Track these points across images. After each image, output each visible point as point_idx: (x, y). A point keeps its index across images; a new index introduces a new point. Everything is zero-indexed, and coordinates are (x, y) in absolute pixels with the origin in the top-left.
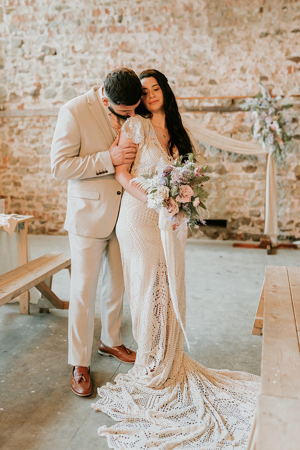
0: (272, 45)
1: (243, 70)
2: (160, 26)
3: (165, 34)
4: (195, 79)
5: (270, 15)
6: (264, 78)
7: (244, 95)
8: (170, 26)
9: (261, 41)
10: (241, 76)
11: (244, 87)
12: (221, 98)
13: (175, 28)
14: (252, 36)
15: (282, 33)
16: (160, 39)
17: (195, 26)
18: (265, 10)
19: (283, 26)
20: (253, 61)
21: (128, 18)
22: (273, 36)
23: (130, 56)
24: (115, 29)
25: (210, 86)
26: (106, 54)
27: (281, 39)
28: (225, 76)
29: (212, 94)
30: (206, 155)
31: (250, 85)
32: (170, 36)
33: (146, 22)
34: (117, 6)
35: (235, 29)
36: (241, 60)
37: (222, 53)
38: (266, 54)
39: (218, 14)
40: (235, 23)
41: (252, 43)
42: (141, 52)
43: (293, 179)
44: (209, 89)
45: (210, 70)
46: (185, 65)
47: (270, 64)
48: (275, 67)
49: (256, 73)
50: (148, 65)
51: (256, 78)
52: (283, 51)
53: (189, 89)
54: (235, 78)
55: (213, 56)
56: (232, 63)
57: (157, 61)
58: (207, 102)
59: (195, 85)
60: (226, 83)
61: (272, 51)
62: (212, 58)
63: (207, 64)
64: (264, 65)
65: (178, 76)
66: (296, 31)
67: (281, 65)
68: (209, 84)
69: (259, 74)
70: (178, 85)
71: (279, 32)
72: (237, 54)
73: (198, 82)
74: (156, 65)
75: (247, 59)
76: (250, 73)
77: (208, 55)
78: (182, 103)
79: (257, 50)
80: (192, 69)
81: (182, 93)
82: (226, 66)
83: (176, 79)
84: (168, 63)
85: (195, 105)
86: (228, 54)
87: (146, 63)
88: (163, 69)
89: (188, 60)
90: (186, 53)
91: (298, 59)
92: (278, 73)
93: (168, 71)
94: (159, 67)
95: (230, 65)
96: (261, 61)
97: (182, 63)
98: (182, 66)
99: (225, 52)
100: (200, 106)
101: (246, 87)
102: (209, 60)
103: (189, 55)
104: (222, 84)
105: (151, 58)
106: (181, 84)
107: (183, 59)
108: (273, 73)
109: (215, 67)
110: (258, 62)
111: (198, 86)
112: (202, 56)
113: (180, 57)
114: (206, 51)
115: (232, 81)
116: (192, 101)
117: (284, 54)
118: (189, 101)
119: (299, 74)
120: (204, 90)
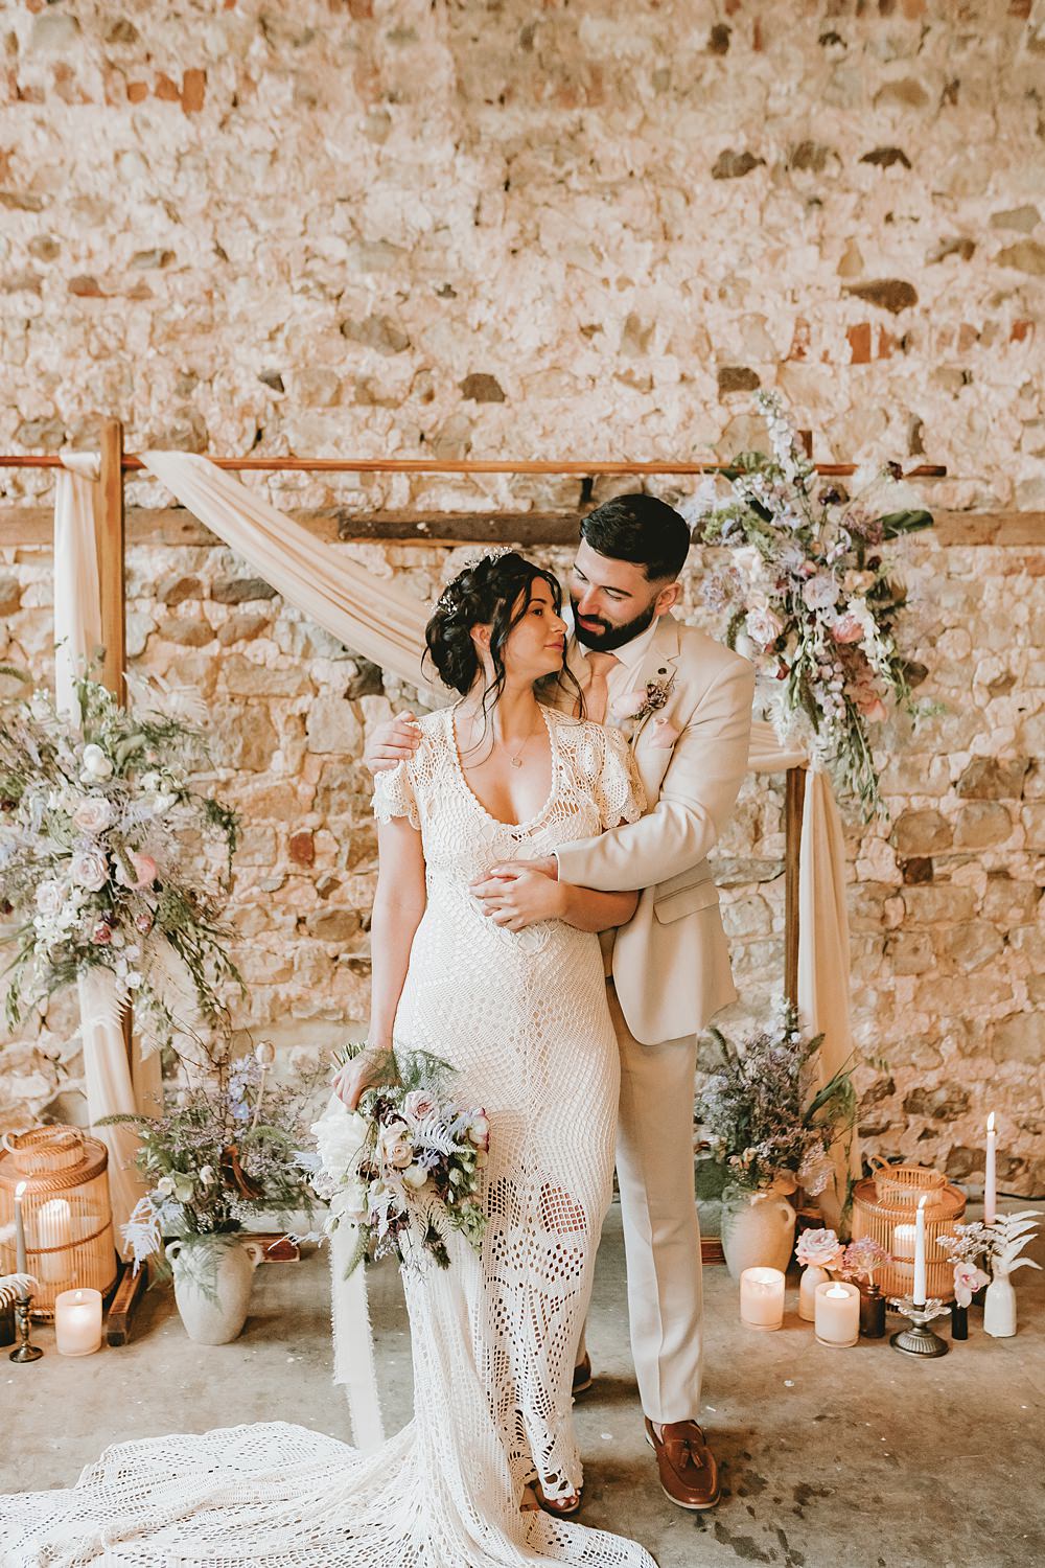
0: (772, 217)
2: (197, 78)
3: (225, 124)
4: (393, 370)
5: (761, 65)
6: (736, 379)
7: (645, 460)
8: (248, 83)
9: (720, 191)
10: (626, 362)
11: (644, 419)
13: (274, 93)
14: (678, 164)
15: (819, 165)
16: (195, 148)
17: (387, 92)
18: (739, 42)
19: (826, 127)
20: (685, 286)
22: (777, 175)
23: (30, 225)
25: (472, 407)
27: (821, 192)
28: (546, 363)
29: (483, 446)
31: (674, 414)
32: (255, 137)
33: (115, 52)
35: (592, 119)
36: (624, 283)
37: (529, 240)
38: (745, 260)
39: (501, 40)
40: (595, 96)
41: (680, 201)
42: (89, 206)
43: (887, 880)
44: (467, 423)
45: (465, 323)
46: (335, 292)
47: (768, 309)
48: (790, 327)
49: (696, 350)
50: (131, 279)
51: (698, 374)
52: (826, 251)
53: (356, 418)
54: (595, 374)
55: (484, 252)
56: (581, 297)
57: (181, 261)
58: (456, 488)
59: (389, 399)
60: (549, 396)
61: (776, 245)
62: (478, 266)
63: (455, 294)
64: (736, 313)
65: (296, 349)
66: (885, 157)
67: (820, 321)
68: (467, 397)
69: (713, 358)
70: (301, 396)
71: (804, 156)
72: (602, 249)
73: (408, 384)
74: (180, 286)
75: (654, 281)
76: (668, 350)
77: (457, 246)
78: (322, 492)
79: (704, 238)
80: (373, 315)
81: (322, 441)
82: (548, 308)
83: (289, 362)
84: (246, 275)
85: (392, 505)
86: (560, 247)
87: (121, 273)
88: (218, 307)
89: (352, 265)
90: (339, 230)
91: (896, 295)
92: (806, 358)
93: (243, 318)
94: (196, 293)
95: (571, 305)
96: (722, 295)
97: (322, 279)
98: (321, 297)
99: (542, 237)
100: (420, 508)
101: (653, 420)
102: (459, 274)
103: (353, 239)
104: (530, 398)
105: (147, 247)
106: (318, 390)
107: (324, 259)
108: (783, 356)
109: (494, 309)
110: (706, 298)
111: (406, 404)
112: (427, 249)
113: (307, 249)
114: (447, 227)
115: (581, 385)
116: (378, 480)
117: (832, 265)
118: (362, 484)
119: (904, 365)
120: (440, 427)
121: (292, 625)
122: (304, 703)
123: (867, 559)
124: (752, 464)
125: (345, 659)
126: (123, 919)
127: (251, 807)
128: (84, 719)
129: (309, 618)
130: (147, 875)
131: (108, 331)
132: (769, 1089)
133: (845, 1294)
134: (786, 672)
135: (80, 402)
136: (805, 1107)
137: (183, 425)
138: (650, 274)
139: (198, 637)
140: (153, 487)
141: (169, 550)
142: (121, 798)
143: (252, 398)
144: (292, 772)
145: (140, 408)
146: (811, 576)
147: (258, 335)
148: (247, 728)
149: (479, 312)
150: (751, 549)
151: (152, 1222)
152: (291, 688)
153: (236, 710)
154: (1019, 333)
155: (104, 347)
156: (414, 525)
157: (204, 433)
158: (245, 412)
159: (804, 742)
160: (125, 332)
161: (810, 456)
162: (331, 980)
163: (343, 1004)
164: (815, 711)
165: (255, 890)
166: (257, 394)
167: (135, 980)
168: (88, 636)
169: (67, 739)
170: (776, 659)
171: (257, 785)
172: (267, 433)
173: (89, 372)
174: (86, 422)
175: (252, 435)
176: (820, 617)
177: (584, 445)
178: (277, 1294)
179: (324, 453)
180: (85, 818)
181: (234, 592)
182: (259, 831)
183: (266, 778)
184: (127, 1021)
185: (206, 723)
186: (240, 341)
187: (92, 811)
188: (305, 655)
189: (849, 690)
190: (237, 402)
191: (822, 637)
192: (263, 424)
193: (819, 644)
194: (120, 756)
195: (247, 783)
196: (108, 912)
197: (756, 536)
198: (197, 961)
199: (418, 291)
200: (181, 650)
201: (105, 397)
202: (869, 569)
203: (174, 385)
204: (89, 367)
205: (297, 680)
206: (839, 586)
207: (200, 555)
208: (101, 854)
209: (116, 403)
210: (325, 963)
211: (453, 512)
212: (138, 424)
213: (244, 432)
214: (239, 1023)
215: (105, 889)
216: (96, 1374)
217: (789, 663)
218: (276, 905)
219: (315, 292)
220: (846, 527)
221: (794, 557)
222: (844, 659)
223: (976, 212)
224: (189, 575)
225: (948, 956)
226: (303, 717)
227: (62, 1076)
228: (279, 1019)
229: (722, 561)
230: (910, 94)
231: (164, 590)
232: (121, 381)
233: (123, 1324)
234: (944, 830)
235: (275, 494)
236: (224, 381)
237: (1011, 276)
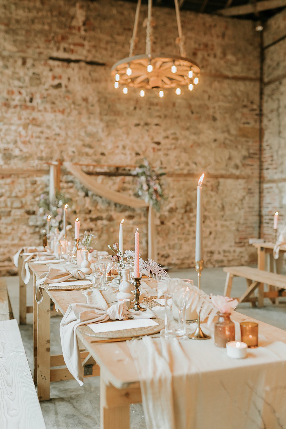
0: (142, 132)
1: (124, 147)
2: (64, 110)
3: (68, 116)
4: (90, 151)
5: (141, 112)
6: (137, 154)
7: (125, 165)
8: (71, 111)
9: (135, 129)
10: (123, 151)
11: (125, 159)
12: (109, 167)
13: (75, 113)
14: (129, 125)
16: (63, 120)
17: (90, 113)
18: (138, 109)
19: (149, 120)
20: (131, 141)
21: (37, 100)
22: (143, 126)
23: (39, 129)
24: (27, 107)
25: (101, 157)
26: (19, 125)
27: (148, 129)
28: (112, 151)
29: (103, 162)
30: (98, 207)
31: (129, 158)
32: (71, 118)
33: (53, 106)
34: (28, 90)
36: (122, 140)
37: (109, 134)
38: (139, 138)
39: (106, 107)
40: (118, 115)
41: (130, 130)
42: (49, 127)
43: (159, 224)
44: (100, 159)
45: (101, 145)
46: (83, 140)
47: (142, 145)
48: (145, 147)
49: (132, 150)
50: (54, 137)
51: (132, 153)
52: (150, 137)
53: (85, 158)
54: (118, 153)
55: (103, 135)
57: (61, 135)
59: (90, 155)
60: (112, 156)
61: (143, 136)
62: (103, 137)
63: (99, 141)
64: (137, 145)
66: (157, 125)
67: (149, 146)
68: (101, 155)
69: (134, 151)
70: (77, 154)
71: (147, 124)
73: (93, 153)
74: (61, 139)
76: (128, 150)
77: (100, 134)
79: (133, 135)
80: (88, 143)
81: (81, 161)
82: (112, 143)
83: (76, 150)
84: (70, 137)
87: (52, 137)
89: (85, 137)
90: (83, 132)
91: (158, 143)
92: (147, 151)
93: (70, 143)
94: (63, 140)
95: (115, 143)
96: (135, 143)
98: (80, 140)
100: (94, 171)
102: (100, 138)
103: (85, 133)
104: (109, 156)
105: (56, 133)
106: (80, 153)
107: (81, 136)
108: (144, 151)
109: (105, 143)
110: (133, 143)
111: (92, 156)
112: (95, 135)
113: (79, 134)
114: (98, 132)
116: (89, 167)
117: (150, 139)
118: (87, 167)
119: (161, 153)
120: (97, 159)
121: (76, 187)
122: (77, 198)
123: (158, 179)
125: (83, 191)
138: (126, 139)
147: (72, 146)
150: (143, 177)
154: (175, 148)
156: (93, 173)
159: (149, 202)
160: (53, 145)
164: (152, 199)
166: (71, 154)
170: (147, 192)
173: (48, 150)
177: (117, 163)
179: (81, 163)
181: (67, 182)
186: (69, 146)
188: (78, 192)
191: (153, 189)
203: (59, 152)
206: (155, 182)
211: (99, 171)
217: (149, 193)
220: (155, 175)
223: (169, 132)
225: (167, 235)
226: (77, 200)
229: (137, 179)
230: (160, 117)
234: (166, 217)
236: (67, 152)
237: (173, 141)
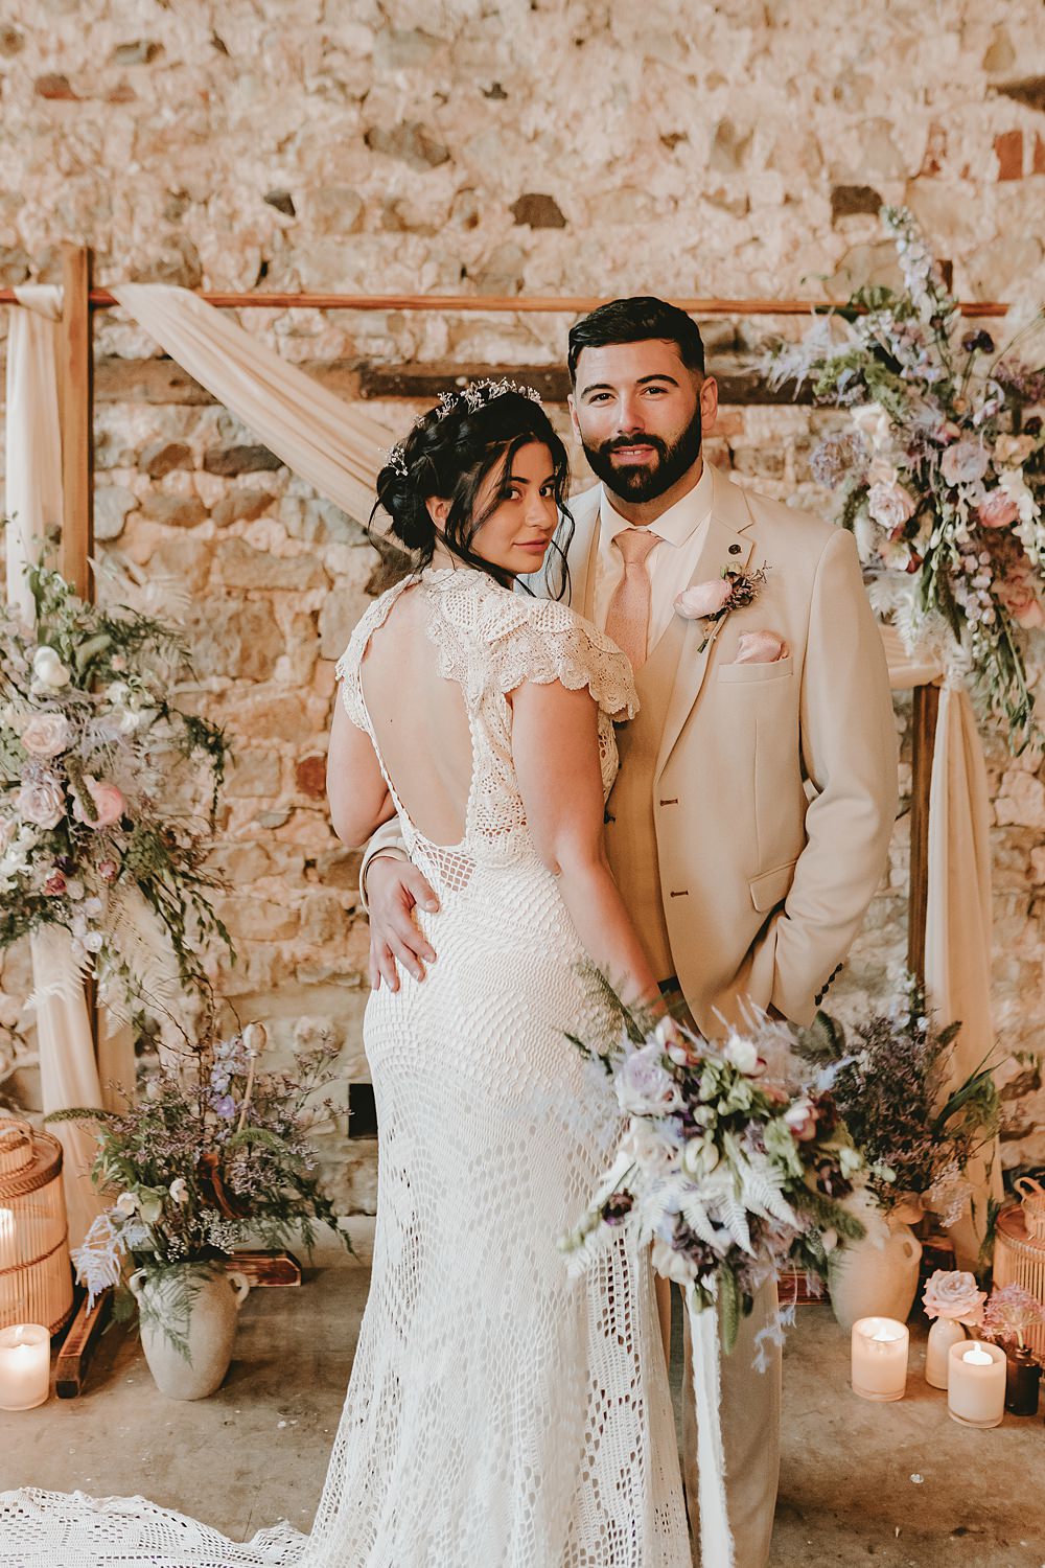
1: (729, 142)
4: (428, 190)
6: (854, 200)
10: (716, 180)
11: (738, 250)
20: (791, 85)
25: (525, 235)
28: (617, 180)
29: (539, 281)
31: (775, 243)
36: (716, 80)
38: (867, 52)
43: (1033, 824)
44: (519, 254)
45: (518, 132)
46: (358, 93)
47: (895, 113)
48: (922, 135)
49: (804, 165)
50: (111, 78)
51: (806, 194)
52: (969, 40)
53: (382, 248)
54: (679, 193)
55: (541, 43)
56: (661, 98)
57: (171, 54)
58: (505, 334)
59: (423, 225)
60: (621, 222)
61: (907, 33)
62: (535, 61)
63: (505, 96)
64: (855, 118)
65: (311, 162)
67: (960, 127)
68: (519, 222)
69: (824, 174)
70: (316, 221)
72: (688, 39)
73: (447, 206)
74: (169, 87)
75: (753, 78)
76: (770, 164)
77: (509, 35)
78: (339, 339)
79: (816, 24)
80: (404, 122)
81: (341, 277)
82: (621, 111)
83: (301, 179)
84: (251, 72)
85: (426, 356)
86: (636, 36)
87: (99, 71)
88: (216, 112)
89: (380, 60)
90: (364, 16)
92: (943, 174)
93: (245, 125)
94: (189, 95)
95: (648, 108)
96: (837, 95)
97: (342, 77)
98: (341, 98)
99: (615, 24)
100: (460, 359)
101: (749, 252)
102: (511, 70)
103: (381, 28)
104: (598, 224)
105: (131, 38)
106: (337, 213)
107: (346, 52)
108: (913, 172)
109: (553, 114)
110: (818, 99)
111: (445, 231)
112: (472, 39)
113: (325, 40)
114: (496, 12)
115: (660, 208)
116: (409, 324)
117: (975, 58)
118: (390, 329)
120: (485, 259)
121: (302, 502)
122: (315, 598)
123: (1024, 422)
124: (878, 300)
125: (366, 544)
126: (84, 863)
127: (251, 725)
128: (38, 616)
129: (322, 495)
130: (110, 809)
131: (81, 140)
132: (888, 1089)
133: (987, 1359)
134: (919, 563)
135: (48, 229)
136: (934, 1112)
137: (173, 257)
138: (748, 69)
139: (187, 515)
140: (135, 333)
141: (153, 410)
142: (81, 714)
143: (256, 223)
144: (300, 682)
145: (119, 236)
146: (953, 440)
147: (264, 146)
148: (247, 628)
149: (536, 118)
150: (876, 407)
151: (110, 1249)
152: (300, 578)
153: (234, 605)
155: (78, 162)
156: (453, 379)
157: (196, 266)
158: (247, 240)
159: (937, 652)
160: (103, 142)
161: (950, 291)
162: (346, 937)
163: (360, 967)
164: (956, 614)
165: (255, 825)
166: (262, 219)
167: (95, 941)
168: (46, 511)
169: (17, 640)
170: (905, 547)
171: (258, 698)
172: (274, 266)
173: (56, 191)
174: (54, 252)
175: (255, 270)
176: (962, 494)
177: (664, 282)
178: (271, 1332)
179: (345, 289)
180: (36, 738)
181: (232, 462)
182: (260, 753)
183: (270, 688)
184: (90, 989)
185: (197, 622)
186: (243, 152)
187: (45, 730)
188: (318, 539)
189: (998, 588)
190: (237, 228)
191: (965, 519)
192: (269, 255)
193: (961, 529)
194: (80, 660)
195: (246, 695)
196: (64, 855)
197: (883, 391)
198: (176, 917)
199: (460, 91)
200: (168, 532)
201: (78, 223)
202: (1027, 432)
203: (161, 207)
204: (58, 186)
205: (307, 570)
206: (987, 455)
207: (193, 415)
208: (56, 784)
209: (91, 230)
210: (339, 917)
211: (500, 365)
212: (117, 255)
213: (246, 266)
214: (235, 987)
215: (61, 828)
216: (38, 1437)
217: (922, 553)
218: (279, 844)
219: (335, 93)
220: (997, 379)
221: (930, 417)
222: (991, 548)
224: (178, 441)
226: (315, 615)
227: (19, 1048)
228: (282, 983)
229: (833, 426)
231: (147, 458)
232: (97, 203)
233: (76, 1369)
235: (283, 341)
236: (221, 203)
